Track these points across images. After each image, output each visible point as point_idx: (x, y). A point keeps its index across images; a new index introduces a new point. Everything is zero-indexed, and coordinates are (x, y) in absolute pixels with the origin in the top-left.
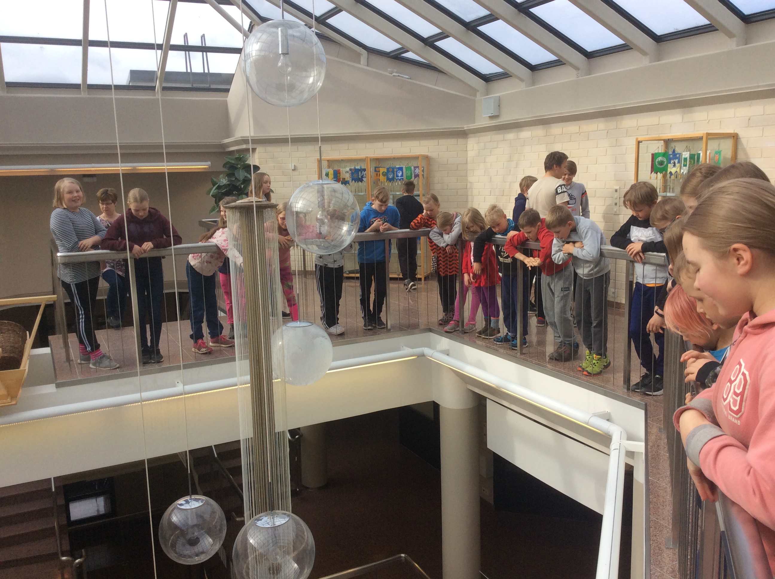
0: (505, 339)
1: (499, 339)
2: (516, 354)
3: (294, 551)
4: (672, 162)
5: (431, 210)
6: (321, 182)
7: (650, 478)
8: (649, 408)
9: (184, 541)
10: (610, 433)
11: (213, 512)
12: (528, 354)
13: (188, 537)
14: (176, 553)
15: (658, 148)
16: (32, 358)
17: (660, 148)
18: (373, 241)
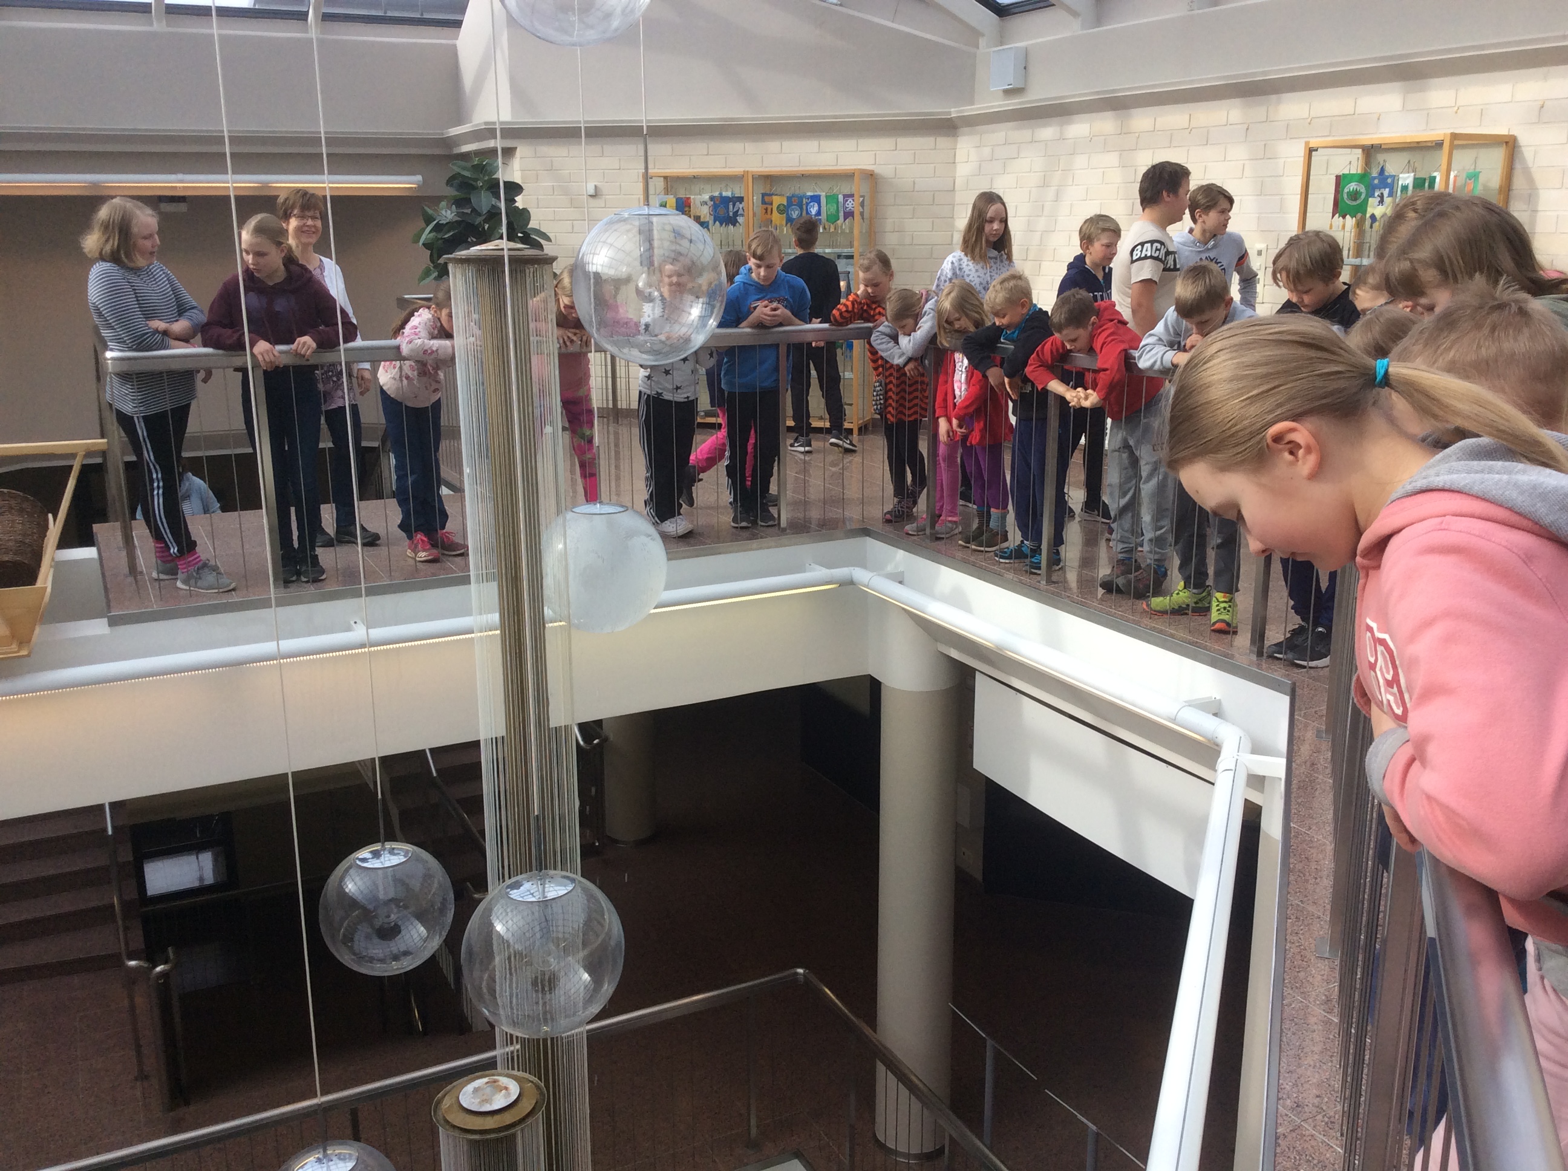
0: (1018, 554)
1: (1006, 553)
2: (1039, 582)
3: (583, 949)
4: (1376, 194)
5: (875, 285)
6: (646, 211)
7: (1292, 825)
8: (1299, 691)
9: (369, 930)
10: (1218, 741)
11: (428, 877)
12: (1061, 582)
13: (378, 923)
14: (355, 954)
15: (1350, 163)
16: (58, 566)
17: (1354, 163)
18: (752, 348)
